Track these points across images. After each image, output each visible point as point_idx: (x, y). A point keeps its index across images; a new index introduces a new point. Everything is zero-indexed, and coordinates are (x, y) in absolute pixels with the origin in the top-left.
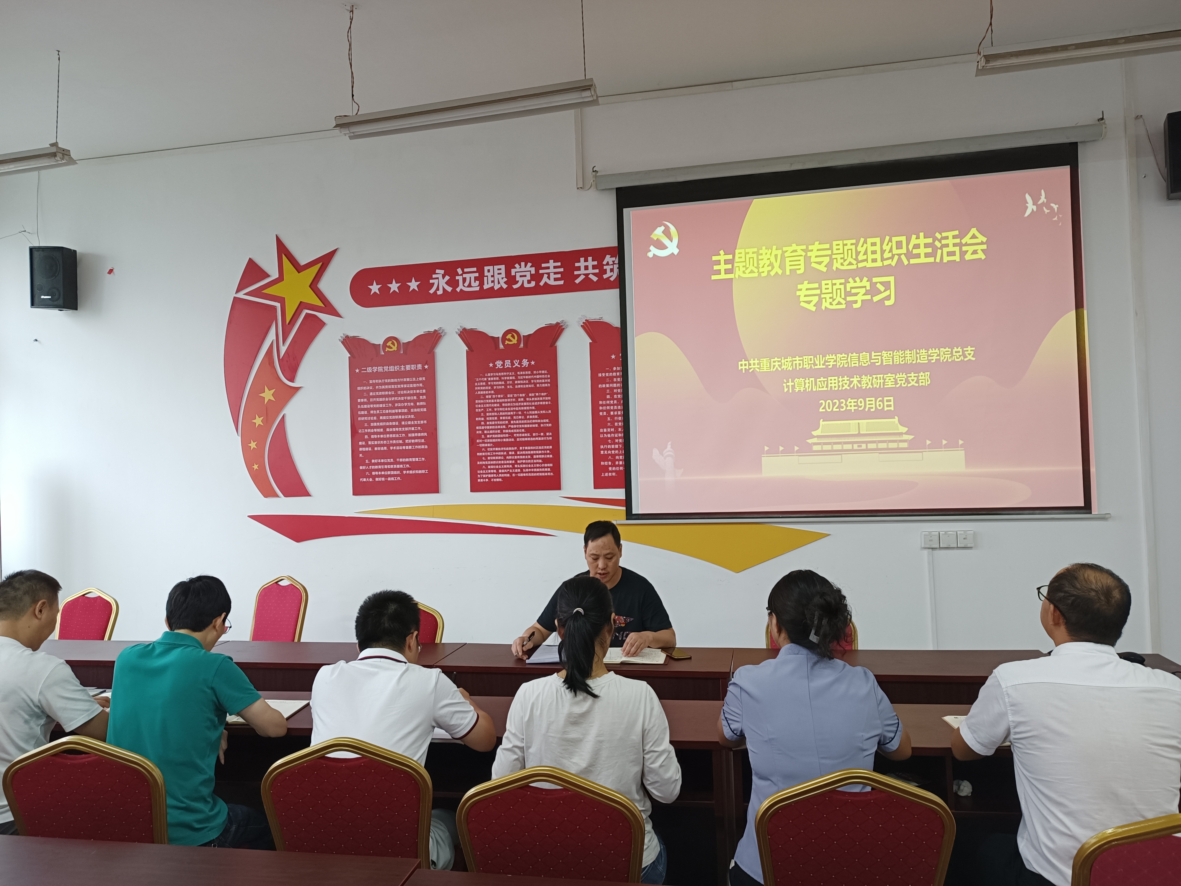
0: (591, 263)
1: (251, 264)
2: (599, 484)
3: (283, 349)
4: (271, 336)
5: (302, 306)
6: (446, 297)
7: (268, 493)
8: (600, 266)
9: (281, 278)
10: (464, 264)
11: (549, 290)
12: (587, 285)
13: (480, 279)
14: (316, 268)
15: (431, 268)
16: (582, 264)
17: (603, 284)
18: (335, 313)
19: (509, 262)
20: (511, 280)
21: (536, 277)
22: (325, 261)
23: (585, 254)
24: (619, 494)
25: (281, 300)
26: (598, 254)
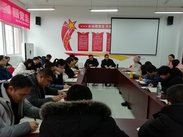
0: (108, 26)
1: (65, 22)
2: (107, 51)
3: (69, 33)
4: (68, 31)
5: (72, 28)
6: (90, 28)
7: (67, 50)
8: (109, 26)
9: (69, 24)
10: (93, 24)
11: (103, 28)
12: (107, 28)
13: (95, 26)
14: (74, 23)
15: (89, 24)
16: (107, 26)
17: (109, 28)
18: (76, 29)
19: (98, 25)
20: (98, 27)
21: (101, 27)
22: (75, 22)
23: (107, 25)
24: (109, 52)
25: (69, 27)
26: (109, 25)
